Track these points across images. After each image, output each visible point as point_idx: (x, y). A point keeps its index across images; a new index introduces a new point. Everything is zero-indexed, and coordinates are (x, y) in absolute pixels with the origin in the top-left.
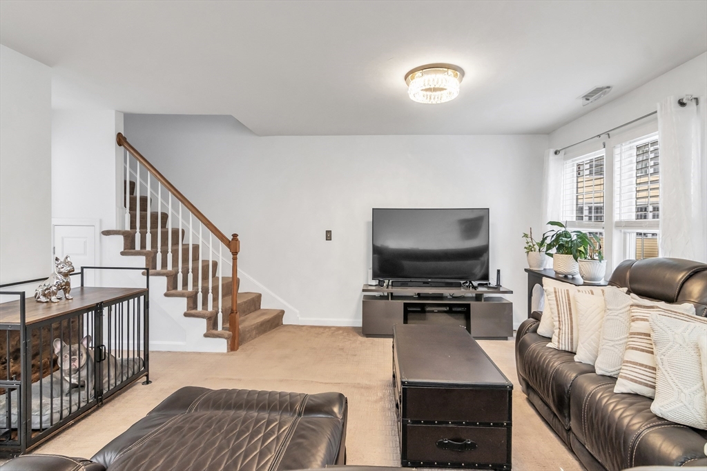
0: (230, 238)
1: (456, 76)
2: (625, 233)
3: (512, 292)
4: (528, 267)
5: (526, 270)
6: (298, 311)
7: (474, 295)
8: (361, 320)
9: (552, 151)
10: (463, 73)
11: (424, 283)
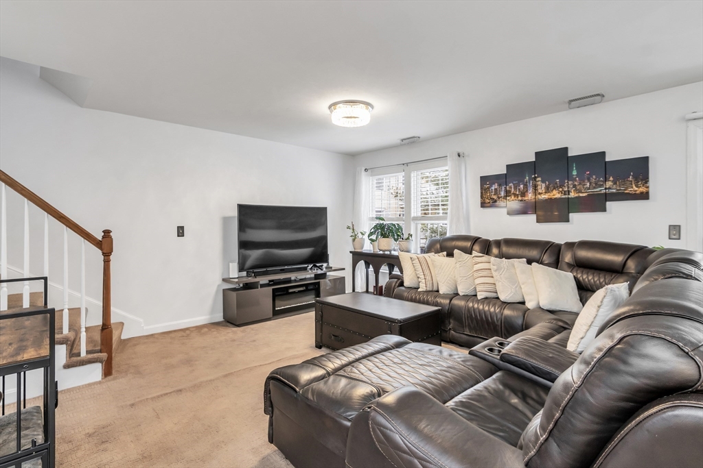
0: (99, 236)
1: (367, 109)
2: (417, 224)
3: (344, 269)
4: (353, 250)
5: (351, 252)
6: (141, 320)
7: (313, 276)
8: (221, 314)
9: (364, 169)
10: (372, 107)
11: (281, 270)
